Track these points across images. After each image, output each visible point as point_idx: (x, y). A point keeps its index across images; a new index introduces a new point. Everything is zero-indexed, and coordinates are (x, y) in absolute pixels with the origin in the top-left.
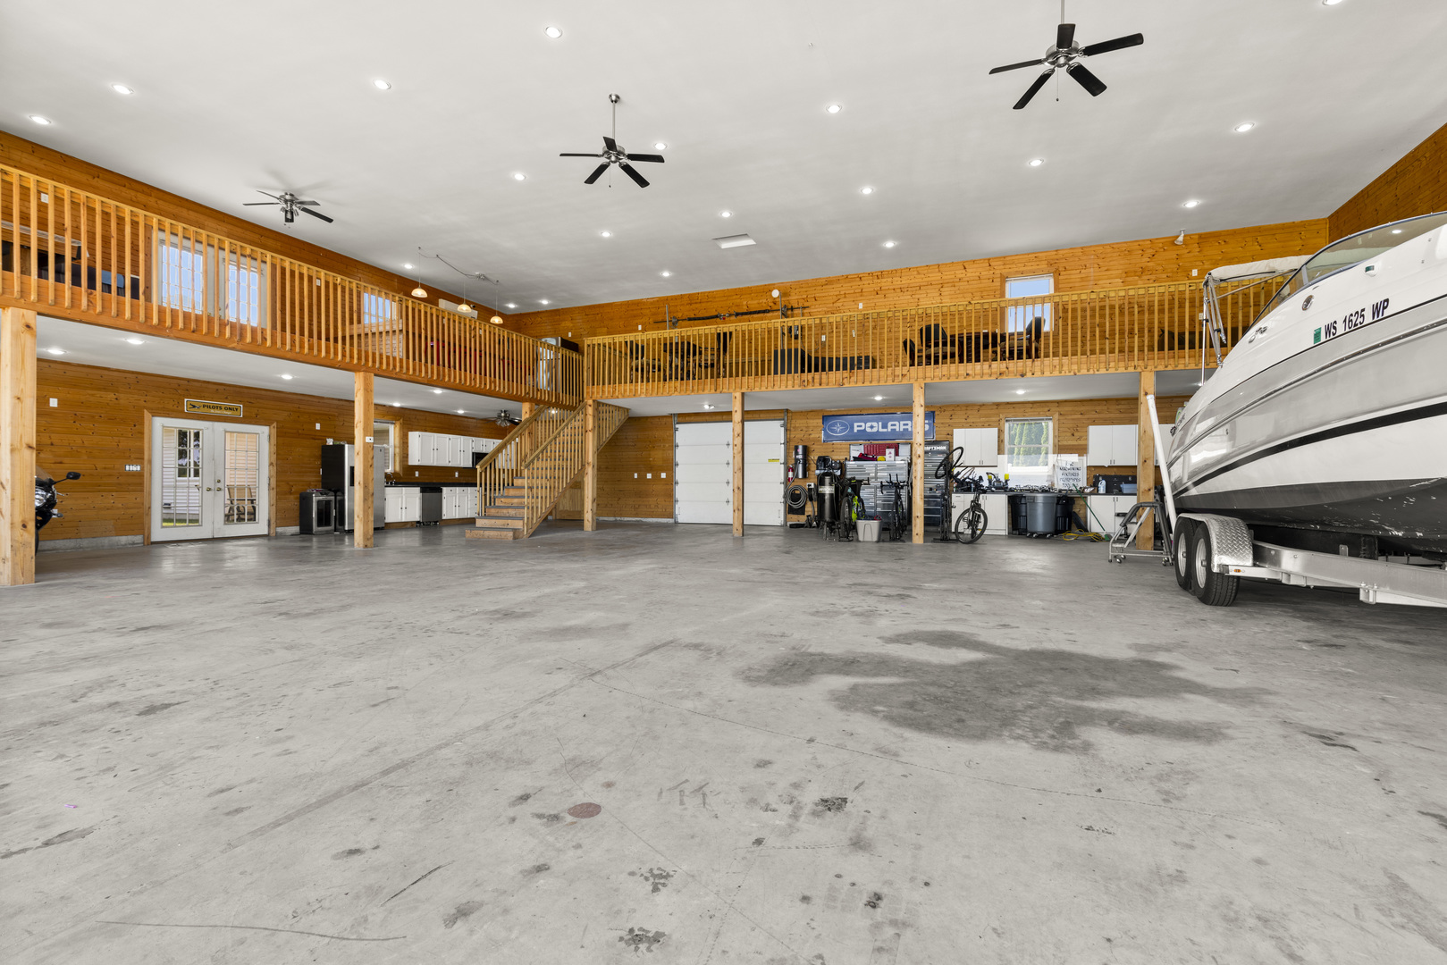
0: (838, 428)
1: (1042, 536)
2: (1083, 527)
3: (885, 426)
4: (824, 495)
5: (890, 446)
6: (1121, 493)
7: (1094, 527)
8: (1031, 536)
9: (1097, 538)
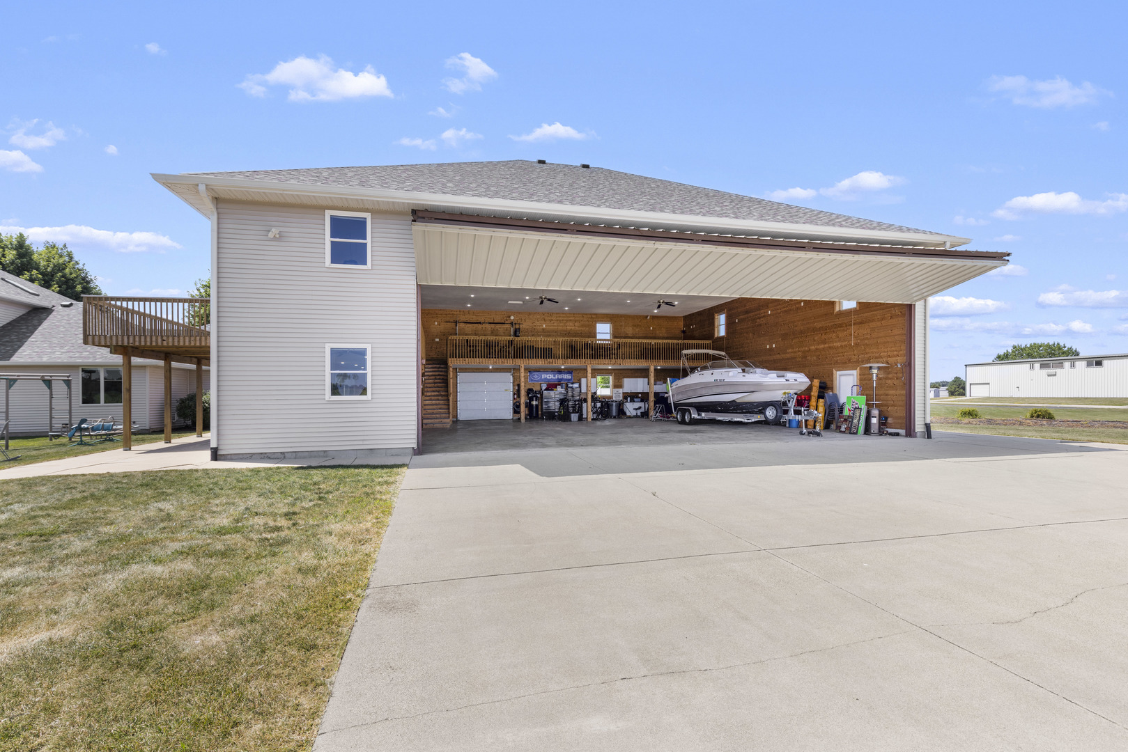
0: (536, 376)
1: (615, 417)
2: (625, 414)
3: (554, 376)
4: (533, 405)
5: (559, 385)
6: (634, 402)
7: (628, 414)
8: (611, 418)
9: (630, 417)
